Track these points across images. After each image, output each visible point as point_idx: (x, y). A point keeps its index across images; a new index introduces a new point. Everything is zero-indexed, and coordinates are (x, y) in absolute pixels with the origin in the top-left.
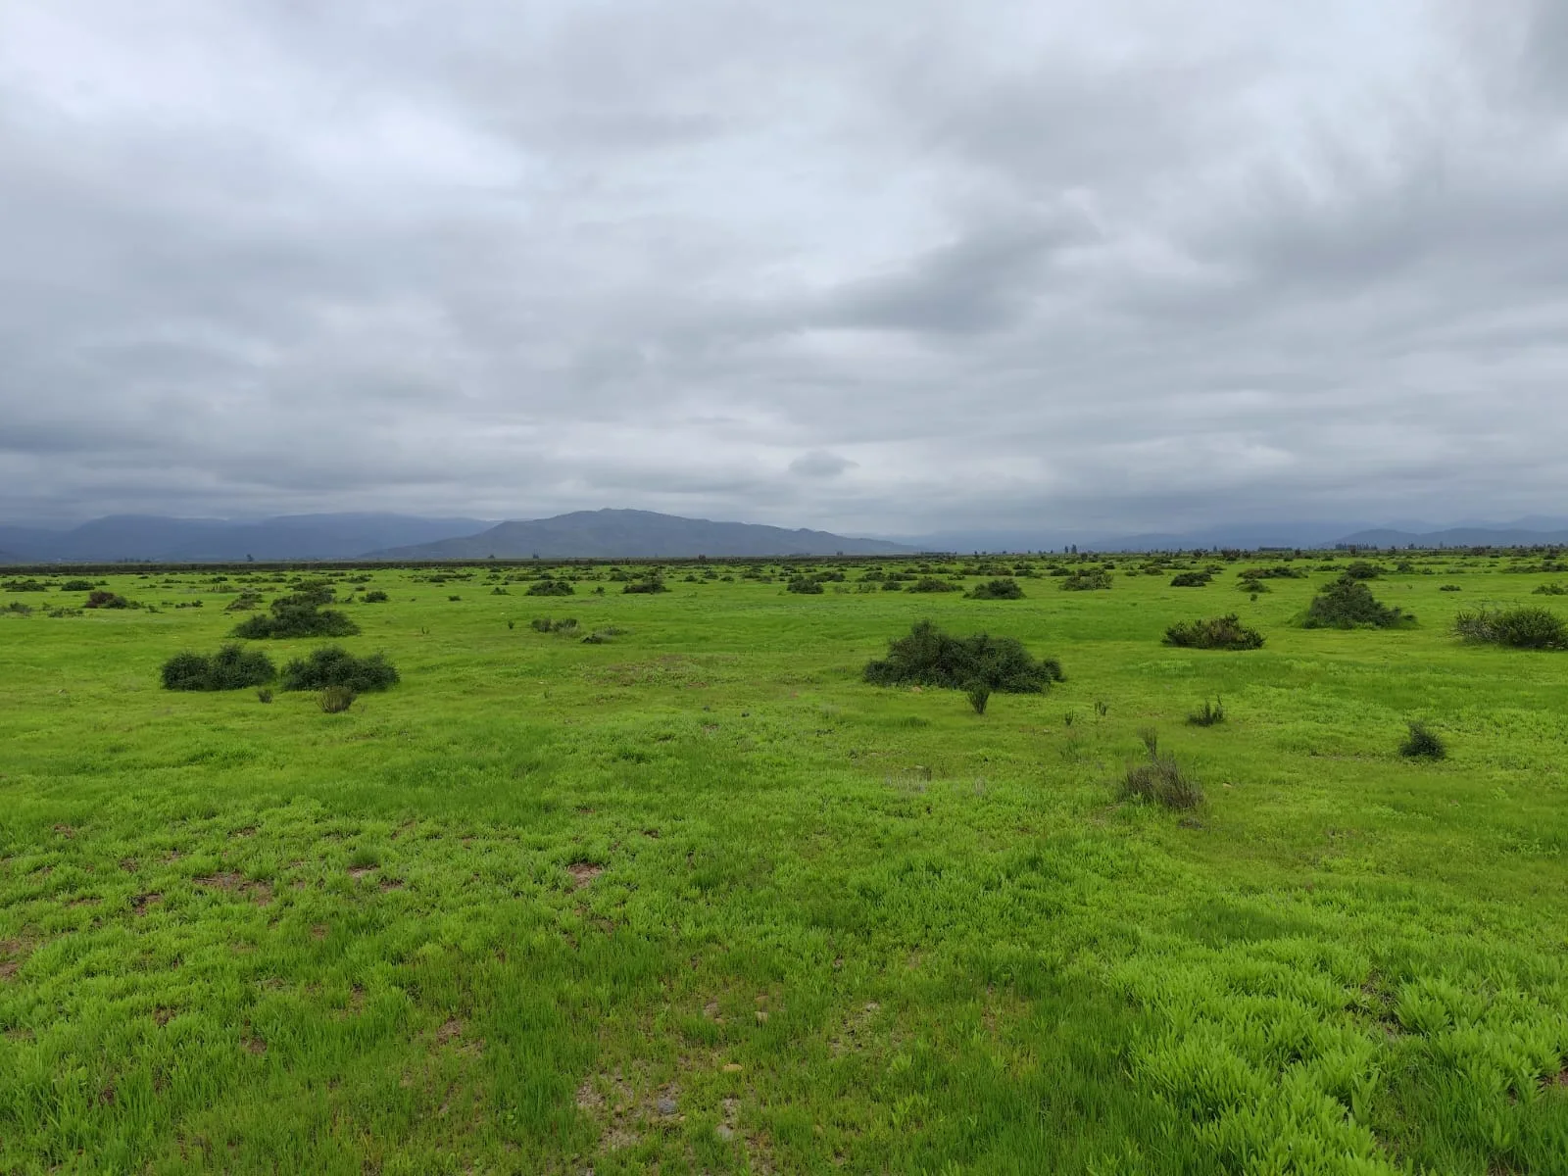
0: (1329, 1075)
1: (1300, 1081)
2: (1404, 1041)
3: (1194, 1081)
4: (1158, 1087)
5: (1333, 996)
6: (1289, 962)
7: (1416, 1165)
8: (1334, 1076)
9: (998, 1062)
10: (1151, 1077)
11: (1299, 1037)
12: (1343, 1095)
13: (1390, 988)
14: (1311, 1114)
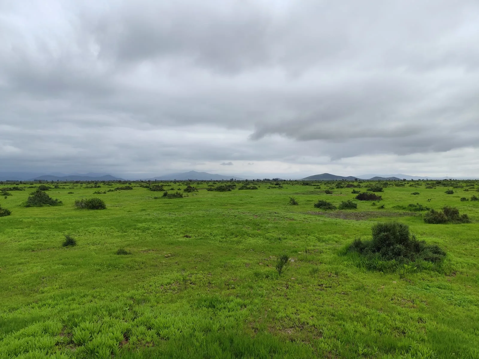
2: (77, 350)
5: (51, 343)
6: (33, 335)
13: (70, 331)
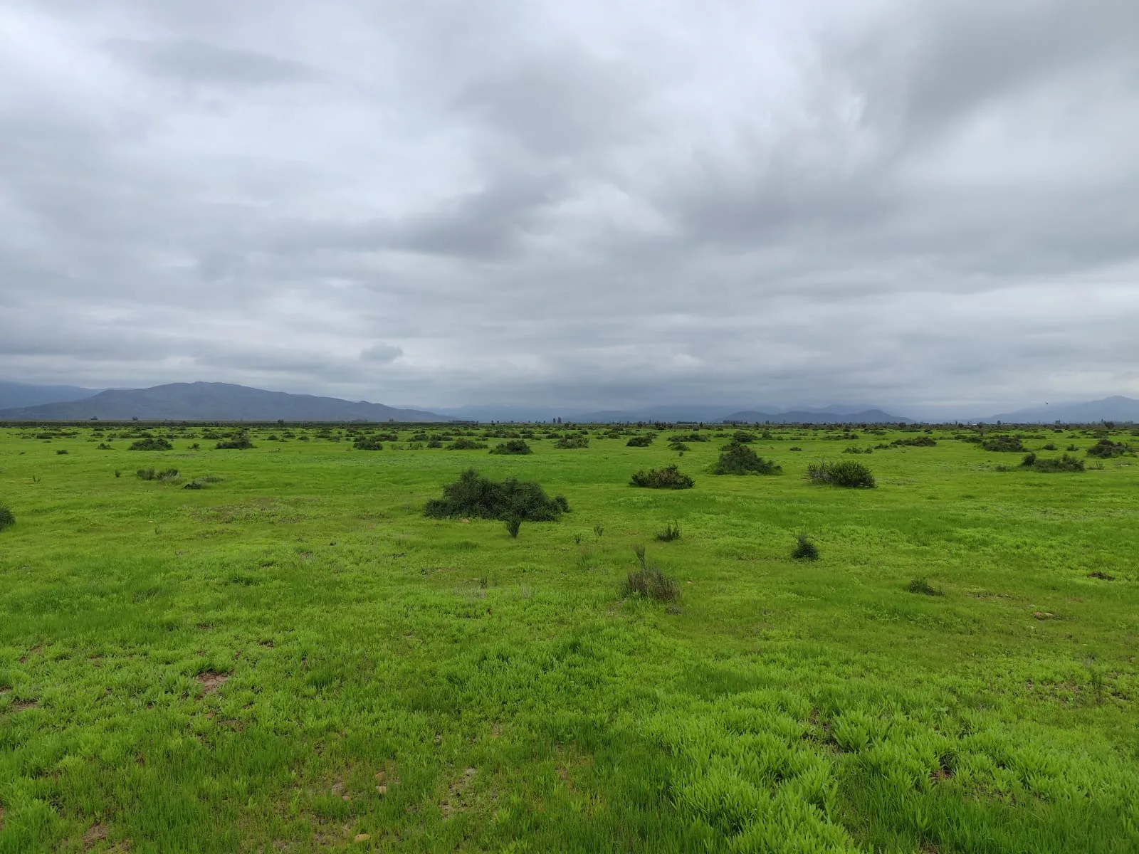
0: (807, 788)
1: (790, 794)
2: (845, 757)
3: (721, 803)
4: (697, 812)
5: (794, 730)
6: (761, 707)
7: (875, 848)
8: (810, 788)
9: (576, 806)
10: (690, 804)
11: (780, 761)
12: (819, 802)
13: (826, 720)
14: (803, 819)
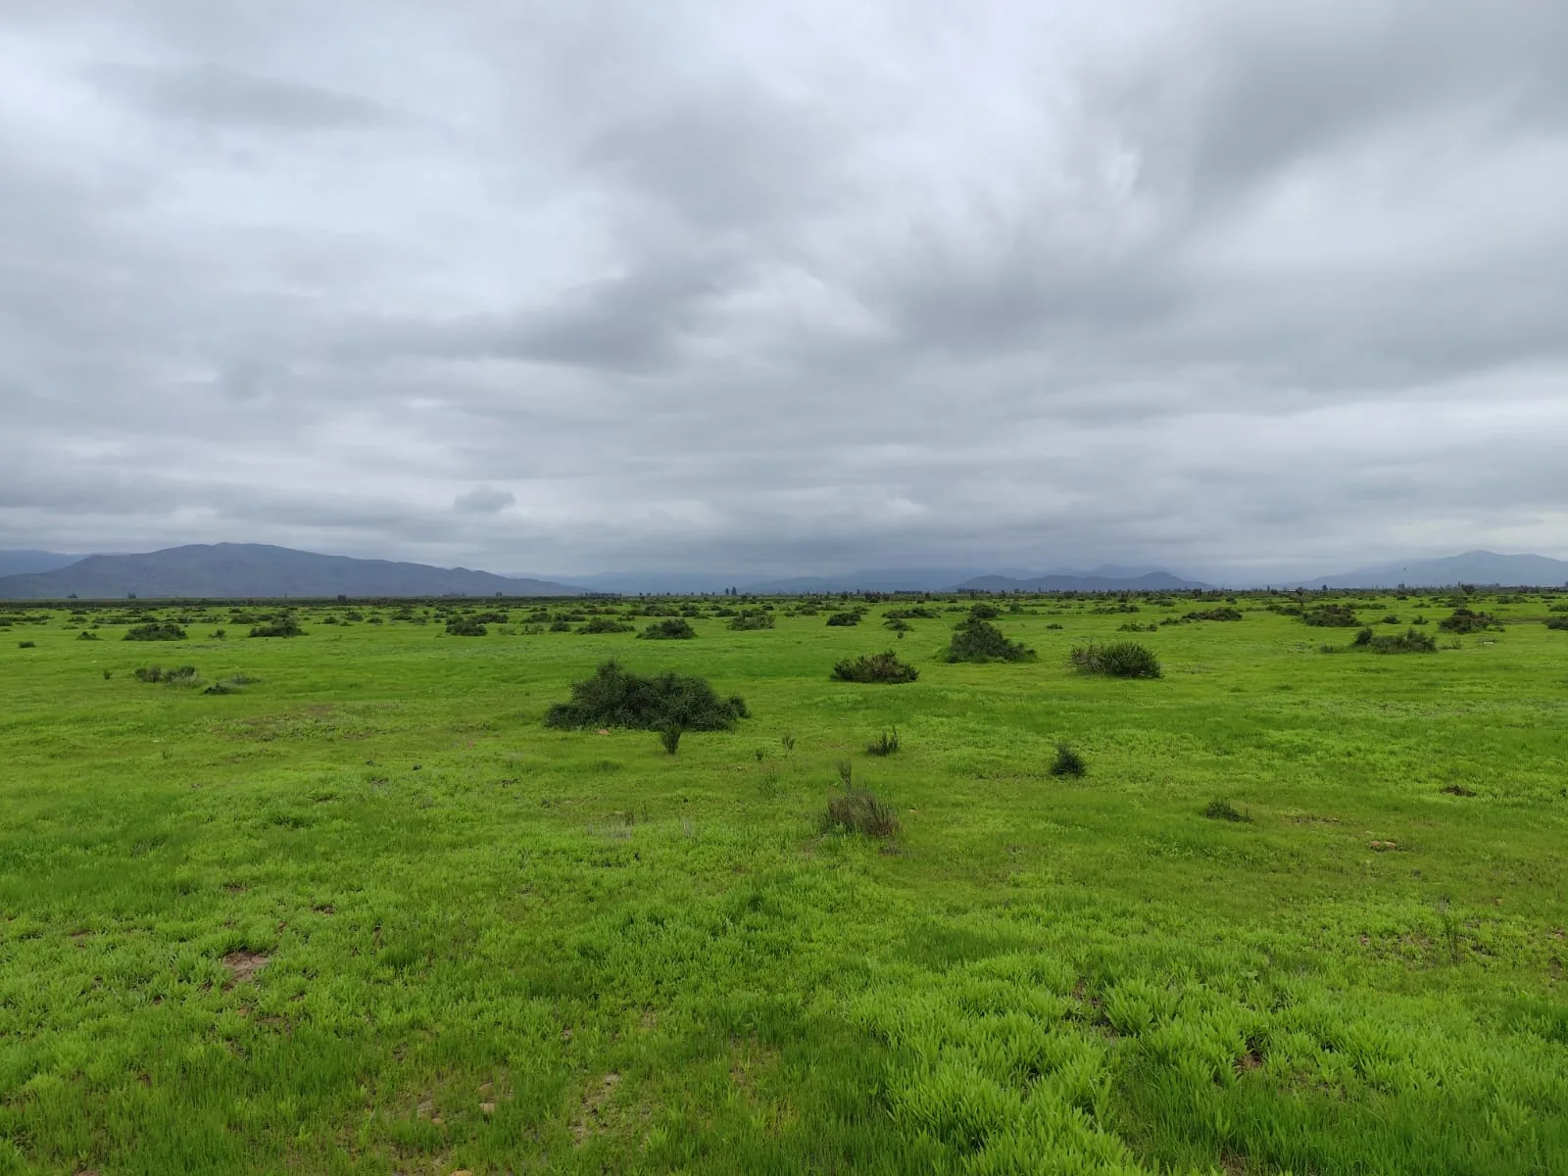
0: (1071, 1086)
1: (1047, 1095)
2: (1121, 1043)
3: (955, 1111)
4: (923, 1123)
5: (1054, 1008)
6: (1009, 978)
7: (1162, 1164)
8: (1074, 1086)
9: (757, 1122)
10: (912, 1113)
11: (1035, 1051)
12: (1086, 1104)
13: (1096, 993)
14: (1065, 1128)
